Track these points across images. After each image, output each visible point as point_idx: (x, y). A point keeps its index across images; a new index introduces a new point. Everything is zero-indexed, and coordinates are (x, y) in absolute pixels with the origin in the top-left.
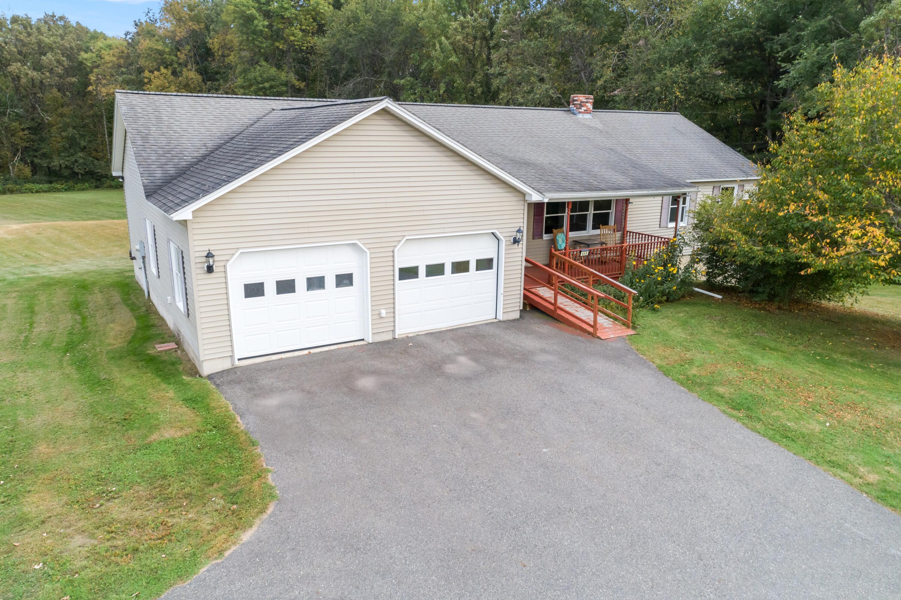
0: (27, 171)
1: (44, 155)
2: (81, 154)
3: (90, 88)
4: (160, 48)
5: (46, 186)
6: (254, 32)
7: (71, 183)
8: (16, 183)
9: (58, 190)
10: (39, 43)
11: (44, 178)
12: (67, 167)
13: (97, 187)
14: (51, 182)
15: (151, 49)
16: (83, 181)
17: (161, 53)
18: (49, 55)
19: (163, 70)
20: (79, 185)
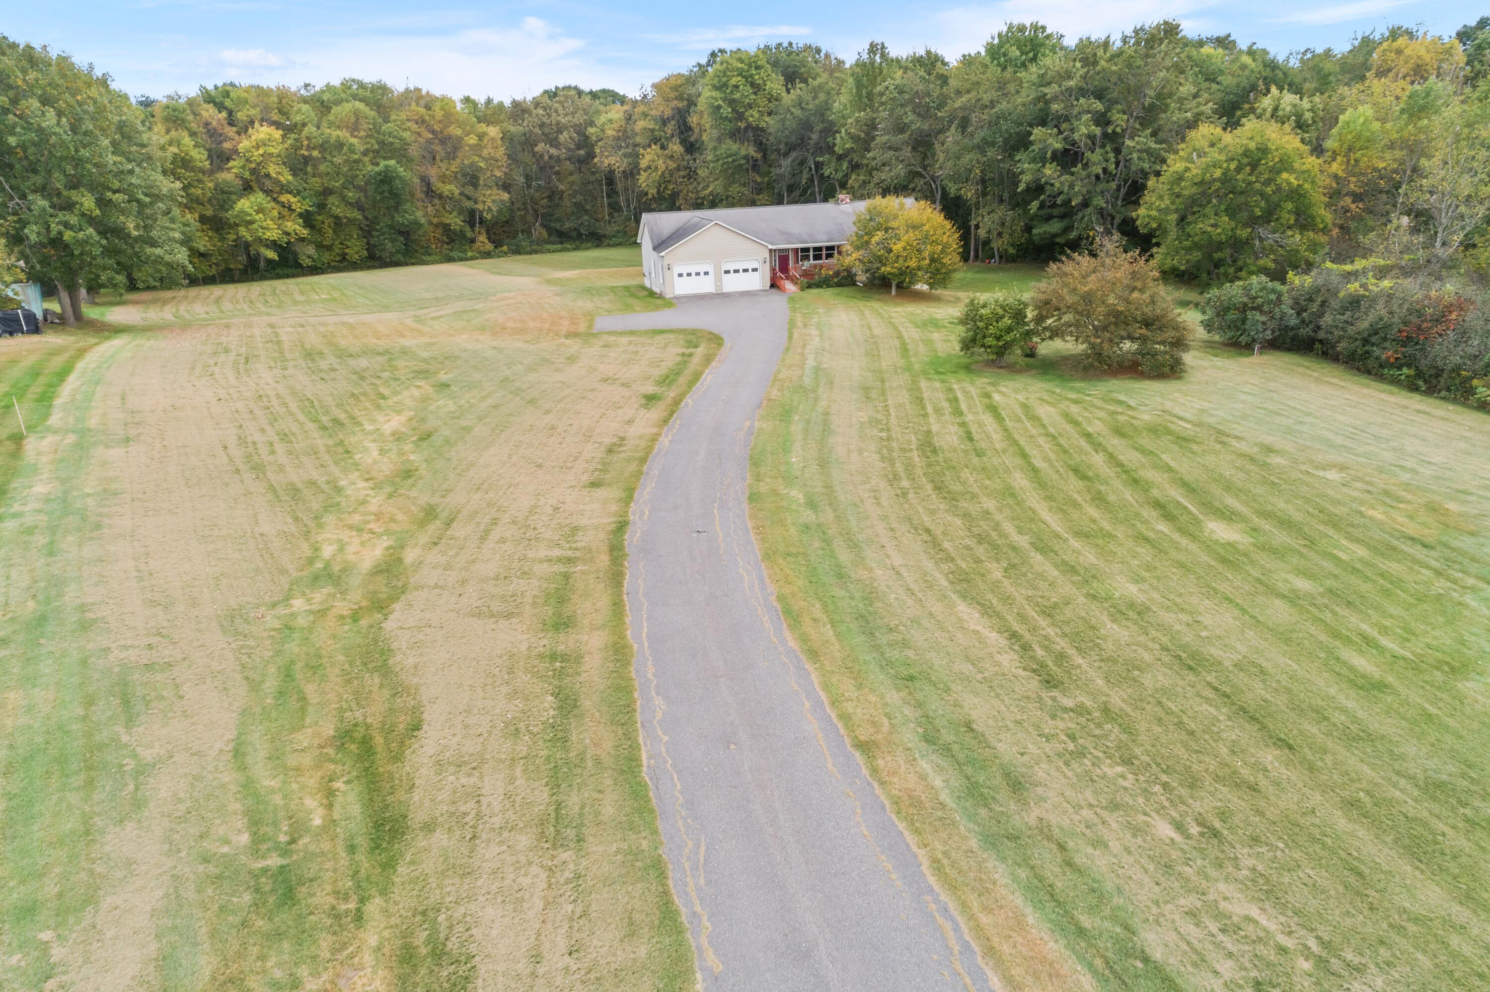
0: (545, 234)
1: (558, 220)
2: (586, 218)
3: (596, 160)
4: (651, 127)
5: (559, 246)
6: (721, 118)
7: (577, 243)
8: (537, 244)
9: (568, 250)
10: (558, 123)
11: (558, 239)
12: (575, 229)
13: (598, 246)
14: (562, 243)
15: (645, 129)
16: (587, 241)
17: (652, 131)
18: (565, 133)
19: (653, 147)
20: (584, 245)
